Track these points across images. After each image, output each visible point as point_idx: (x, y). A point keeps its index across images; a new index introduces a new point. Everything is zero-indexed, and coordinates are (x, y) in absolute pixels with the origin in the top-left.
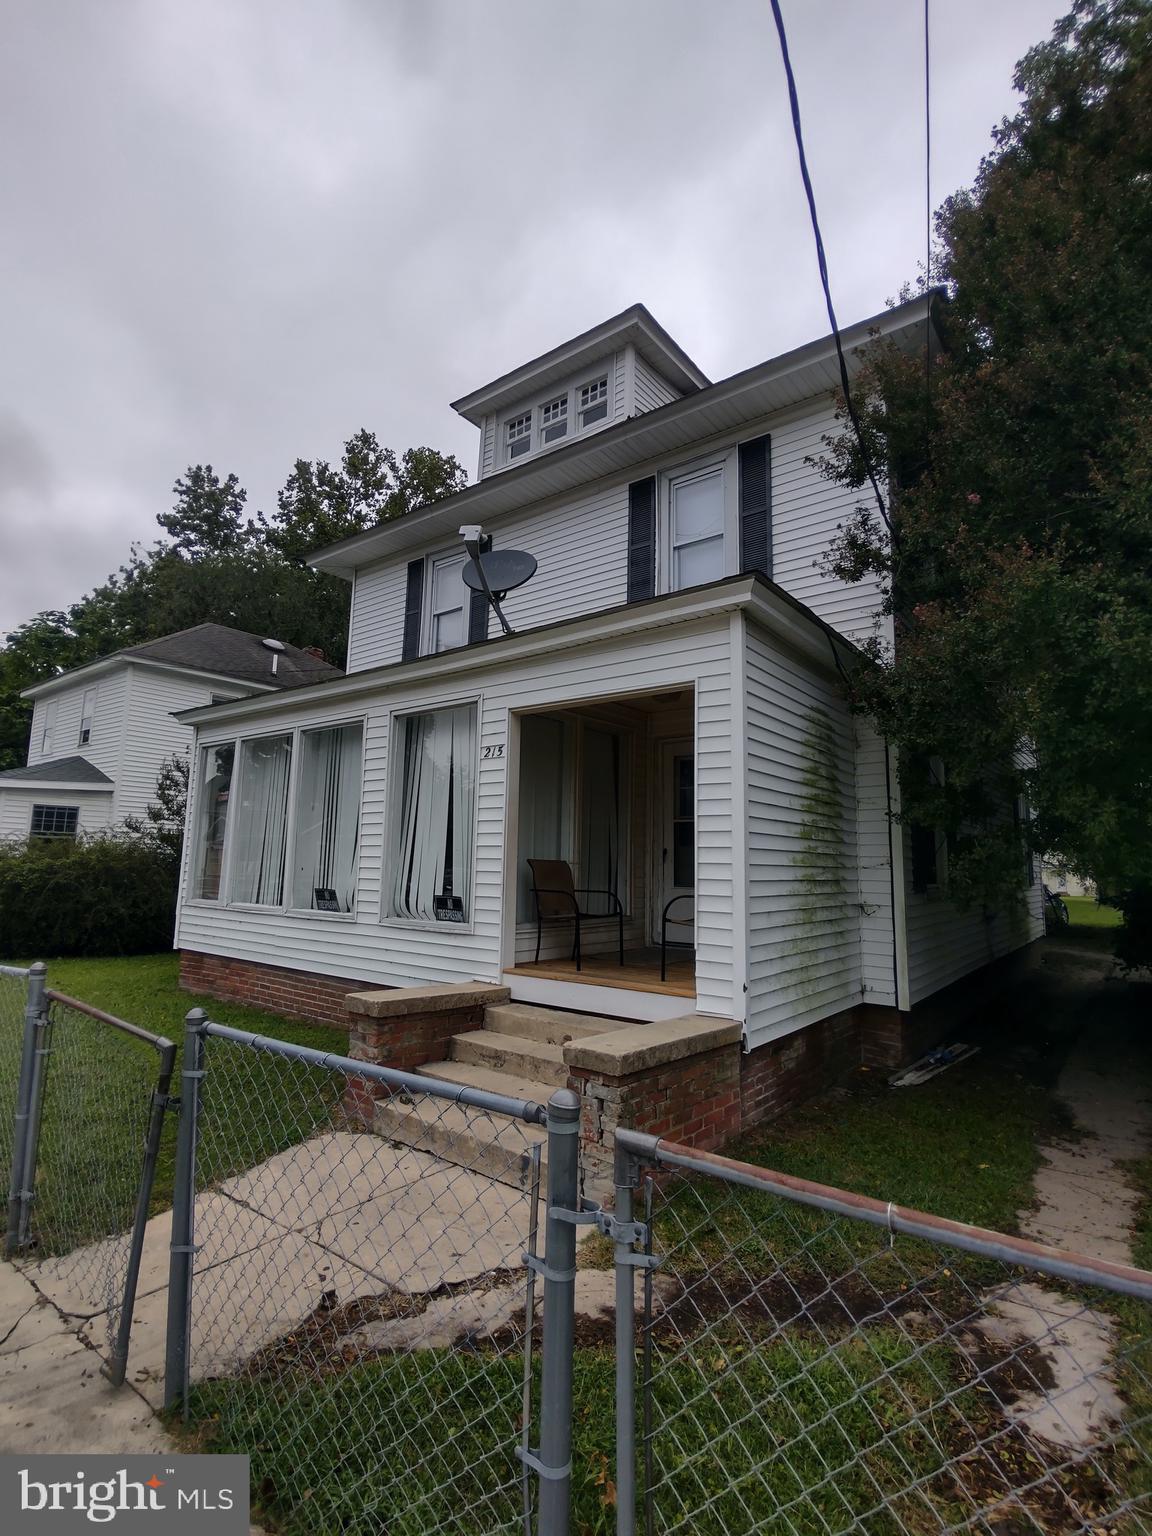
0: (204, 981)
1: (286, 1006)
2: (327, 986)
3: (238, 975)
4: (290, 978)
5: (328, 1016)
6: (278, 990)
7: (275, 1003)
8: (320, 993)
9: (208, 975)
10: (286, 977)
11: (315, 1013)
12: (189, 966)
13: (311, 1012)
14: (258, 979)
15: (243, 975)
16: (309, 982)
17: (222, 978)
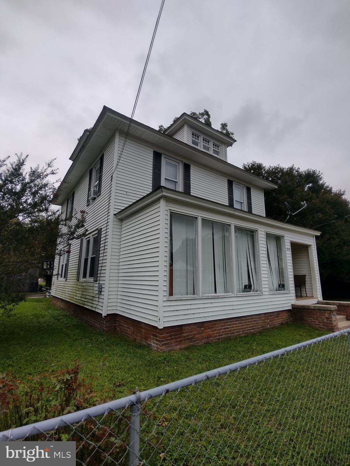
0: (184, 340)
1: (237, 332)
2: (253, 318)
3: (209, 328)
4: (238, 321)
5: (255, 329)
6: (233, 327)
7: (232, 333)
8: (251, 322)
9: (188, 336)
10: (236, 321)
11: (250, 330)
12: (170, 336)
13: (248, 330)
14: (222, 326)
15: (213, 327)
16: (246, 320)
17: (198, 334)
